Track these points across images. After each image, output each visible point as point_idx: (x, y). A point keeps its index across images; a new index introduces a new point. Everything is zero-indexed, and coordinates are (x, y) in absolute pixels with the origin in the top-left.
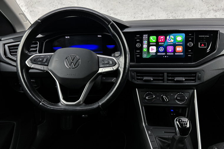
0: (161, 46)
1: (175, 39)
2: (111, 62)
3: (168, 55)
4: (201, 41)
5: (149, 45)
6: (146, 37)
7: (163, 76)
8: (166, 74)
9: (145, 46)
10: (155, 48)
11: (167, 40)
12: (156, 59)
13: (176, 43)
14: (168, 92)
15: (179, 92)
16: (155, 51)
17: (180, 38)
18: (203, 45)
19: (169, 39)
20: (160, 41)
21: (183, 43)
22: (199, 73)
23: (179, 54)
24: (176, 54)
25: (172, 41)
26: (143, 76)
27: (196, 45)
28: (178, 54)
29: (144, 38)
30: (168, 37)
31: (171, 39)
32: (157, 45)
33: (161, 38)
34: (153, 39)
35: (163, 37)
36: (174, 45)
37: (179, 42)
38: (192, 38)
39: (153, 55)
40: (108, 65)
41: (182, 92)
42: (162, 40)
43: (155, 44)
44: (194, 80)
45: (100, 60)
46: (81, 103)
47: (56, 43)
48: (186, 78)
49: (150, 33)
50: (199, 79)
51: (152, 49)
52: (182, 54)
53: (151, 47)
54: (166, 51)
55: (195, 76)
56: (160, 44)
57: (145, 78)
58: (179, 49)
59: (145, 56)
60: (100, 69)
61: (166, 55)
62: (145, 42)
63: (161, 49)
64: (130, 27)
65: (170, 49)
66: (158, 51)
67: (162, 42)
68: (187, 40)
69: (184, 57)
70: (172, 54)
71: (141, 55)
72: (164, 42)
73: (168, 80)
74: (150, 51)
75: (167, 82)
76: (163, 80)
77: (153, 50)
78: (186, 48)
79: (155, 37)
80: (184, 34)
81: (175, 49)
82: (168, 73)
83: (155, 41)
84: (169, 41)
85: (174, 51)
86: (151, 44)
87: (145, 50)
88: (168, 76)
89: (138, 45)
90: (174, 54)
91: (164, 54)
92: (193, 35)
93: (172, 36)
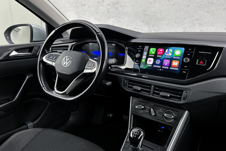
0: (159, 58)
1: (173, 53)
2: (92, 66)
3: (164, 69)
4: (201, 57)
5: (148, 57)
6: (147, 48)
7: (150, 88)
8: (153, 86)
9: (144, 57)
10: (152, 59)
11: (166, 53)
12: (151, 71)
13: (174, 57)
14: (158, 106)
15: (169, 109)
16: (151, 63)
17: (179, 52)
18: (201, 62)
19: (168, 53)
20: (159, 53)
21: (180, 58)
22: (186, 92)
23: (174, 69)
24: (171, 68)
25: (170, 54)
26: (133, 85)
28: (172, 68)
29: (145, 49)
30: (167, 51)
31: (169, 52)
32: (155, 57)
33: (160, 50)
34: (153, 51)
35: (162, 50)
36: (171, 59)
37: (177, 57)
38: (191, 54)
39: (149, 67)
40: (90, 68)
42: (161, 53)
43: (153, 56)
44: (180, 98)
46: (67, 94)
48: (171, 95)
49: (151, 45)
50: (184, 99)
51: (150, 61)
52: (177, 69)
53: (149, 59)
54: (161, 64)
55: (181, 95)
56: (158, 56)
57: (135, 87)
58: (175, 63)
59: (142, 66)
60: (85, 70)
61: (161, 68)
62: (145, 53)
63: (158, 62)
64: (136, 38)
65: (166, 62)
66: (154, 63)
67: (160, 55)
68: (185, 55)
69: (178, 72)
70: (167, 68)
71: (139, 65)
72: (162, 55)
73: (154, 93)
74: (148, 63)
75: (153, 95)
76: (149, 92)
78: (182, 65)
79: (155, 49)
80: (183, 49)
81: (171, 63)
82: (155, 86)
83: (154, 53)
84: (167, 55)
85: (170, 65)
86: (150, 55)
87: (143, 61)
88: (154, 89)
89: (137, 55)
90: (169, 68)
91: (159, 67)
92: (192, 50)
93: (171, 50)
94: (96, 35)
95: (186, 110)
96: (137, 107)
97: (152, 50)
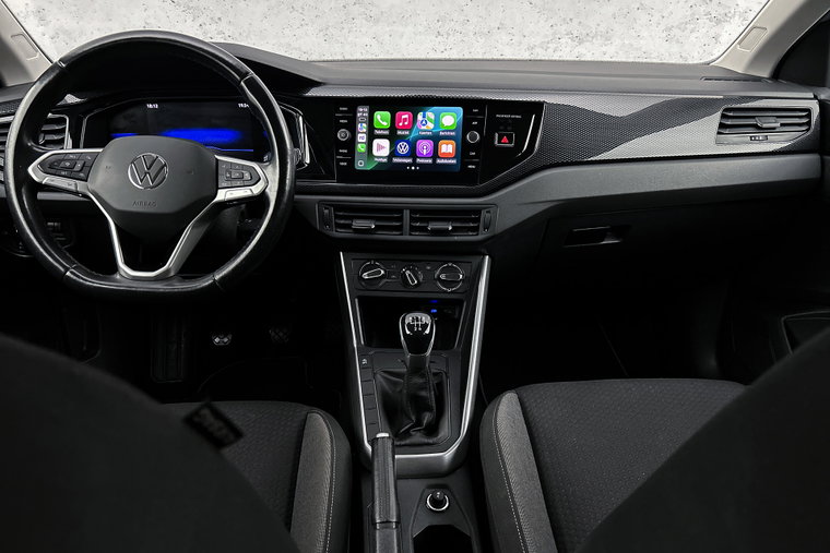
0: (403, 138)
1: (437, 121)
2: (247, 176)
3: (421, 165)
4: (502, 128)
5: (372, 136)
6: (363, 112)
7: (400, 219)
8: (407, 214)
9: (362, 138)
10: (386, 143)
11: (418, 123)
12: (388, 173)
13: (441, 133)
14: (420, 261)
15: (446, 262)
16: (386, 152)
17: (450, 119)
18: (505, 139)
19: (424, 122)
20: (401, 124)
21: (457, 133)
22: (487, 212)
23: (446, 161)
24: (439, 161)
25: (431, 126)
26: (352, 218)
27: (487, 140)
28: (443, 161)
29: (359, 115)
30: (420, 117)
31: (427, 120)
32: (393, 137)
33: (403, 117)
34: (382, 119)
35: (406, 116)
36: (436, 139)
37: (447, 131)
38: (481, 122)
39: (380, 163)
40: (238, 183)
41: (454, 263)
42: (406, 123)
43: (387, 132)
44: (476, 229)
45: (222, 168)
46: (172, 274)
47: (121, 122)
48: (454, 225)
49: (376, 104)
50: (487, 227)
51: (380, 147)
52: (454, 161)
53: (376, 142)
54: (413, 153)
55: (478, 220)
56: (399, 133)
57: (358, 224)
58: (447, 148)
59: (360, 165)
60: (219, 191)
61: (414, 164)
62: (362, 128)
63: (403, 148)
64: (324, 84)
65: (425, 148)
66: (393, 153)
67: (404, 128)
68: (466, 125)
69: (458, 169)
70: (430, 161)
71: (352, 162)
72: (410, 128)
73: (413, 229)
74: (375, 152)
75: (411, 235)
76: (400, 228)
77: (382, 148)
78: (464, 149)
79: (387, 114)
80: (460, 110)
81: (436, 148)
82: (413, 211)
83: (386, 124)
84: (423, 128)
85: (435, 154)
86: (377, 132)
87: (361, 148)
88: (412, 219)
89: (342, 135)
90: (434, 161)
91: (410, 160)
92: (482, 112)
93: (430, 114)
94: (242, 83)
95: (484, 255)
96: (368, 275)
97: (379, 117)
